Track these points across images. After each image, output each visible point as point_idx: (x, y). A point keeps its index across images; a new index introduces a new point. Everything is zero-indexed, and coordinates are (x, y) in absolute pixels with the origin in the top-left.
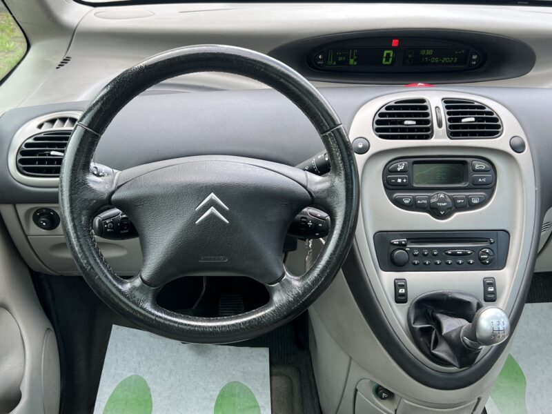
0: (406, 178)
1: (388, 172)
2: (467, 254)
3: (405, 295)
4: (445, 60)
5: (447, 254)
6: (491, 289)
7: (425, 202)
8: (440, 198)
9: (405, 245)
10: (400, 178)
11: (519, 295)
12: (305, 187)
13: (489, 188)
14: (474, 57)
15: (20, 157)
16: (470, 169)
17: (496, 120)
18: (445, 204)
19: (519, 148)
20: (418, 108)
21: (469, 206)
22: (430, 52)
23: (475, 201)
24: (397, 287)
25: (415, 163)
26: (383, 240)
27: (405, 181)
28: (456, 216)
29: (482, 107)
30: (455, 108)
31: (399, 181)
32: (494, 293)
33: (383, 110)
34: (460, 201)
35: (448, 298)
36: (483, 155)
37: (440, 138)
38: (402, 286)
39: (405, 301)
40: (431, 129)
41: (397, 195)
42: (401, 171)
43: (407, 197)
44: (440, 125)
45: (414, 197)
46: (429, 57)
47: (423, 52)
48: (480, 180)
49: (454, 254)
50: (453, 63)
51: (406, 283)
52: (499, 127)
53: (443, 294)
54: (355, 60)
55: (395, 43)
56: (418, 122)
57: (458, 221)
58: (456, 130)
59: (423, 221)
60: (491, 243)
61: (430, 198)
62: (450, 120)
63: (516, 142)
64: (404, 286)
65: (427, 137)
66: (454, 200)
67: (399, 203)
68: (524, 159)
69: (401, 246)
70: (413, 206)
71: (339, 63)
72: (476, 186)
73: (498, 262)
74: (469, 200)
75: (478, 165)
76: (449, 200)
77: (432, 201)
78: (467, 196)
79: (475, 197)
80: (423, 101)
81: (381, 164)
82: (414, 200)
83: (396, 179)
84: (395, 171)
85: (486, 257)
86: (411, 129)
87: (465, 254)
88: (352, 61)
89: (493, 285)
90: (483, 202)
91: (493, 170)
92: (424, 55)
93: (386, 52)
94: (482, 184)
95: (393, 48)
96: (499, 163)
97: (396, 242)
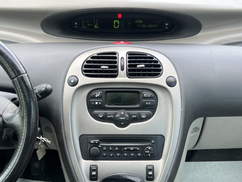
0: (101, 102)
1: (90, 97)
2: (136, 150)
3: (96, 176)
4: (150, 26)
5: (124, 149)
6: (150, 173)
7: (112, 116)
8: (121, 114)
9: (98, 144)
10: (97, 101)
11: (168, 178)
13: (153, 108)
14: (167, 24)
16: (141, 96)
17: (159, 66)
18: (124, 118)
19: (171, 84)
20: (111, 58)
21: (139, 119)
22: (141, 22)
23: (144, 117)
24: (91, 170)
25: (107, 92)
26: (83, 139)
27: (100, 103)
28: (131, 126)
31: (97, 103)
32: (153, 175)
33: (89, 59)
34: (134, 116)
35: (122, 178)
36: (148, 88)
37: (122, 77)
38: (94, 170)
39: (96, 180)
40: (117, 72)
41: (96, 112)
42: (98, 97)
43: (101, 113)
44: (122, 69)
45: (106, 113)
47: (137, 22)
48: (147, 103)
49: (129, 150)
50: (155, 28)
51: (97, 168)
52: (160, 70)
53: (119, 176)
54: (98, 26)
55: (120, 16)
56: (110, 67)
57: (133, 129)
58: (132, 72)
59: (111, 128)
60: (152, 143)
61: (116, 114)
62: (129, 66)
63: (172, 79)
64: (96, 170)
65: (115, 76)
66: (130, 115)
67: (96, 117)
68: (175, 91)
69: (95, 145)
71: (88, 27)
72: (144, 107)
73: (156, 155)
74: (139, 115)
75: (146, 94)
76: (127, 116)
77: (117, 116)
78: (139, 113)
79: (144, 113)
80: (115, 53)
81: (86, 92)
83: (95, 102)
84: (94, 97)
85: (149, 152)
86: (106, 71)
88: (96, 26)
89: (152, 170)
90: (148, 117)
91: (155, 97)
92: (138, 24)
93: (115, 21)
94: (148, 105)
95: (119, 19)
96: (159, 93)
97: (92, 142)
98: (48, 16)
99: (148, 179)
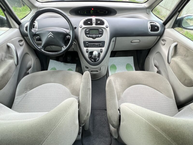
1: (85, 31)
3: (88, 51)
4: (102, 12)
6: (101, 51)
8: (94, 36)
9: (88, 43)
12: (66, 32)
13: (102, 34)
14: (107, 12)
15: (26, 28)
17: (104, 22)
19: (107, 27)
20: (91, 20)
21: (98, 37)
22: (99, 11)
23: (100, 36)
24: (87, 50)
25: (90, 30)
26: (84, 42)
27: (88, 33)
29: (102, 20)
30: (97, 20)
32: (102, 51)
33: (85, 21)
36: (101, 28)
37: (94, 25)
39: (88, 52)
40: (92, 24)
41: (87, 35)
42: (88, 31)
43: (88, 35)
44: (94, 23)
46: (99, 12)
47: (98, 11)
49: (96, 45)
50: (103, 13)
52: (104, 23)
54: (86, 12)
55: (93, 9)
56: (91, 23)
57: (97, 39)
58: (97, 24)
59: (91, 39)
60: (102, 43)
61: (92, 36)
62: (96, 22)
63: (107, 26)
64: (88, 50)
65: (92, 25)
67: (87, 36)
68: (108, 29)
69: (87, 44)
70: (90, 37)
71: (83, 13)
72: (100, 34)
73: (103, 46)
74: (99, 36)
75: (100, 30)
76: (95, 36)
77: (93, 36)
79: (100, 35)
80: (92, 19)
81: (84, 30)
82: (90, 36)
84: (87, 31)
85: (101, 45)
86: (89, 24)
87: (97, 45)
88: (85, 13)
89: (102, 50)
90: (101, 36)
91: (103, 31)
92: (98, 12)
93: (91, 11)
94: (101, 33)
95: (92, 10)
96: (104, 30)
97: (87, 43)
98: (72, 9)
99: (101, 52)
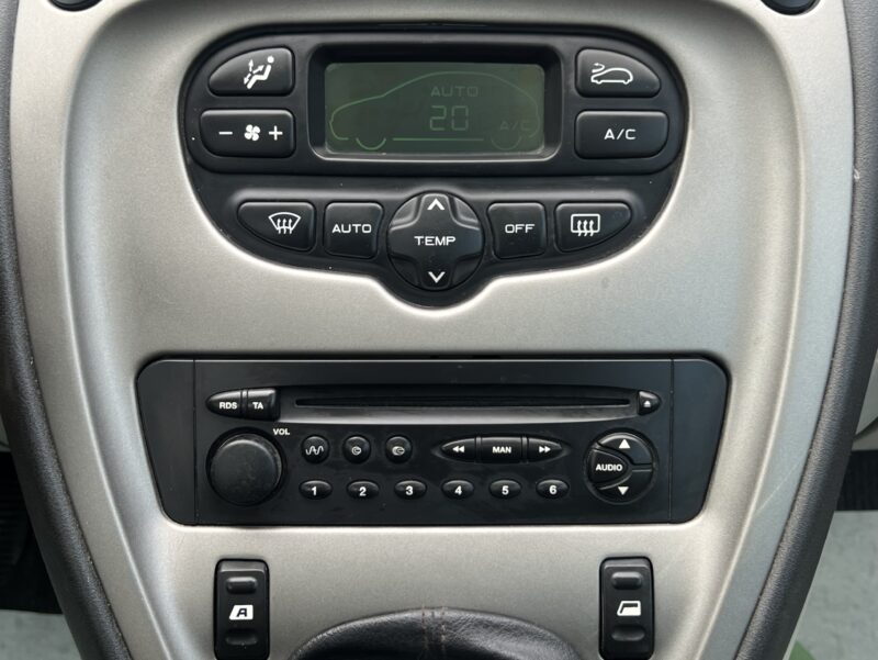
0: (280, 122)
1: (209, 93)
2: (531, 454)
3: (256, 628)
5: (450, 453)
7: (367, 229)
9: (271, 415)
10: (254, 121)
11: (750, 640)
13: (649, 173)
16: (570, 83)
18: (447, 240)
23: (586, 230)
27: (276, 133)
28: (501, 292)
31: (252, 133)
32: (646, 624)
34: (517, 228)
35: (436, 646)
36: (624, 21)
38: (243, 594)
42: (262, 93)
45: (319, 208)
48: (609, 134)
51: (265, 578)
53: (412, 631)
59: (354, 312)
60: (643, 411)
61: (389, 213)
64: (257, 592)
66: (490, 220)
67: (249, 232)
68: (814, 39)
69: (249, 421)
70: (313, 246)
72: (593, 163)
73: (670, 491)
74: (555, 218)
75: (607, 67)
76: (469, 222)
77: (401, 223)
78: (550, 207)
79: (586, 206)
81: (175, 55)
83: (239, 125)
84: (232, 91)
85: (617, 468)
87: (524, 456)
89: (642, 588)
90: (619, 233)
91: (671, 87)
